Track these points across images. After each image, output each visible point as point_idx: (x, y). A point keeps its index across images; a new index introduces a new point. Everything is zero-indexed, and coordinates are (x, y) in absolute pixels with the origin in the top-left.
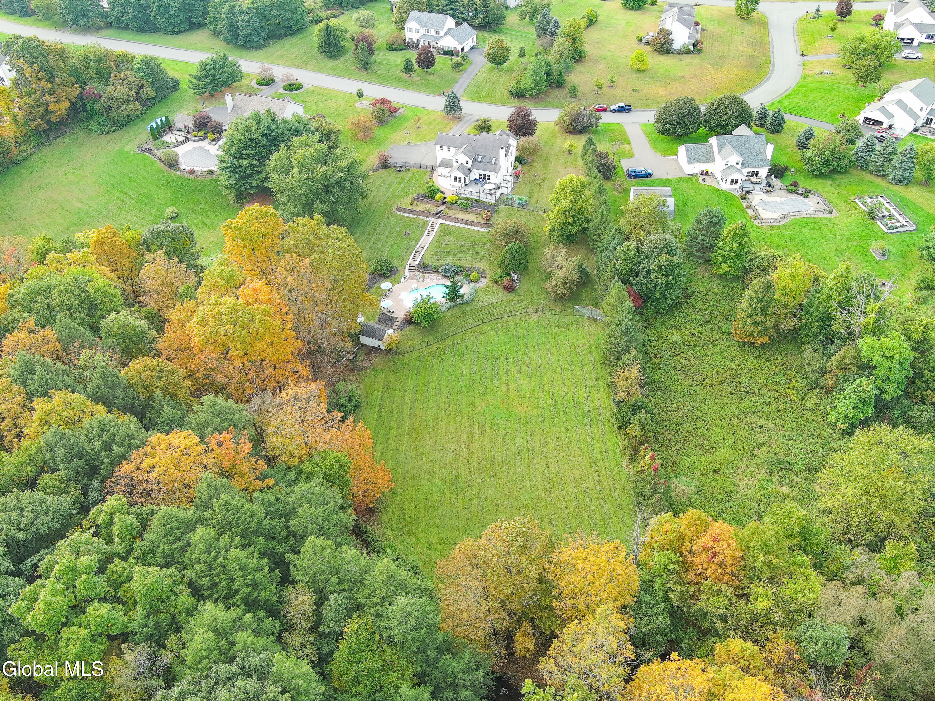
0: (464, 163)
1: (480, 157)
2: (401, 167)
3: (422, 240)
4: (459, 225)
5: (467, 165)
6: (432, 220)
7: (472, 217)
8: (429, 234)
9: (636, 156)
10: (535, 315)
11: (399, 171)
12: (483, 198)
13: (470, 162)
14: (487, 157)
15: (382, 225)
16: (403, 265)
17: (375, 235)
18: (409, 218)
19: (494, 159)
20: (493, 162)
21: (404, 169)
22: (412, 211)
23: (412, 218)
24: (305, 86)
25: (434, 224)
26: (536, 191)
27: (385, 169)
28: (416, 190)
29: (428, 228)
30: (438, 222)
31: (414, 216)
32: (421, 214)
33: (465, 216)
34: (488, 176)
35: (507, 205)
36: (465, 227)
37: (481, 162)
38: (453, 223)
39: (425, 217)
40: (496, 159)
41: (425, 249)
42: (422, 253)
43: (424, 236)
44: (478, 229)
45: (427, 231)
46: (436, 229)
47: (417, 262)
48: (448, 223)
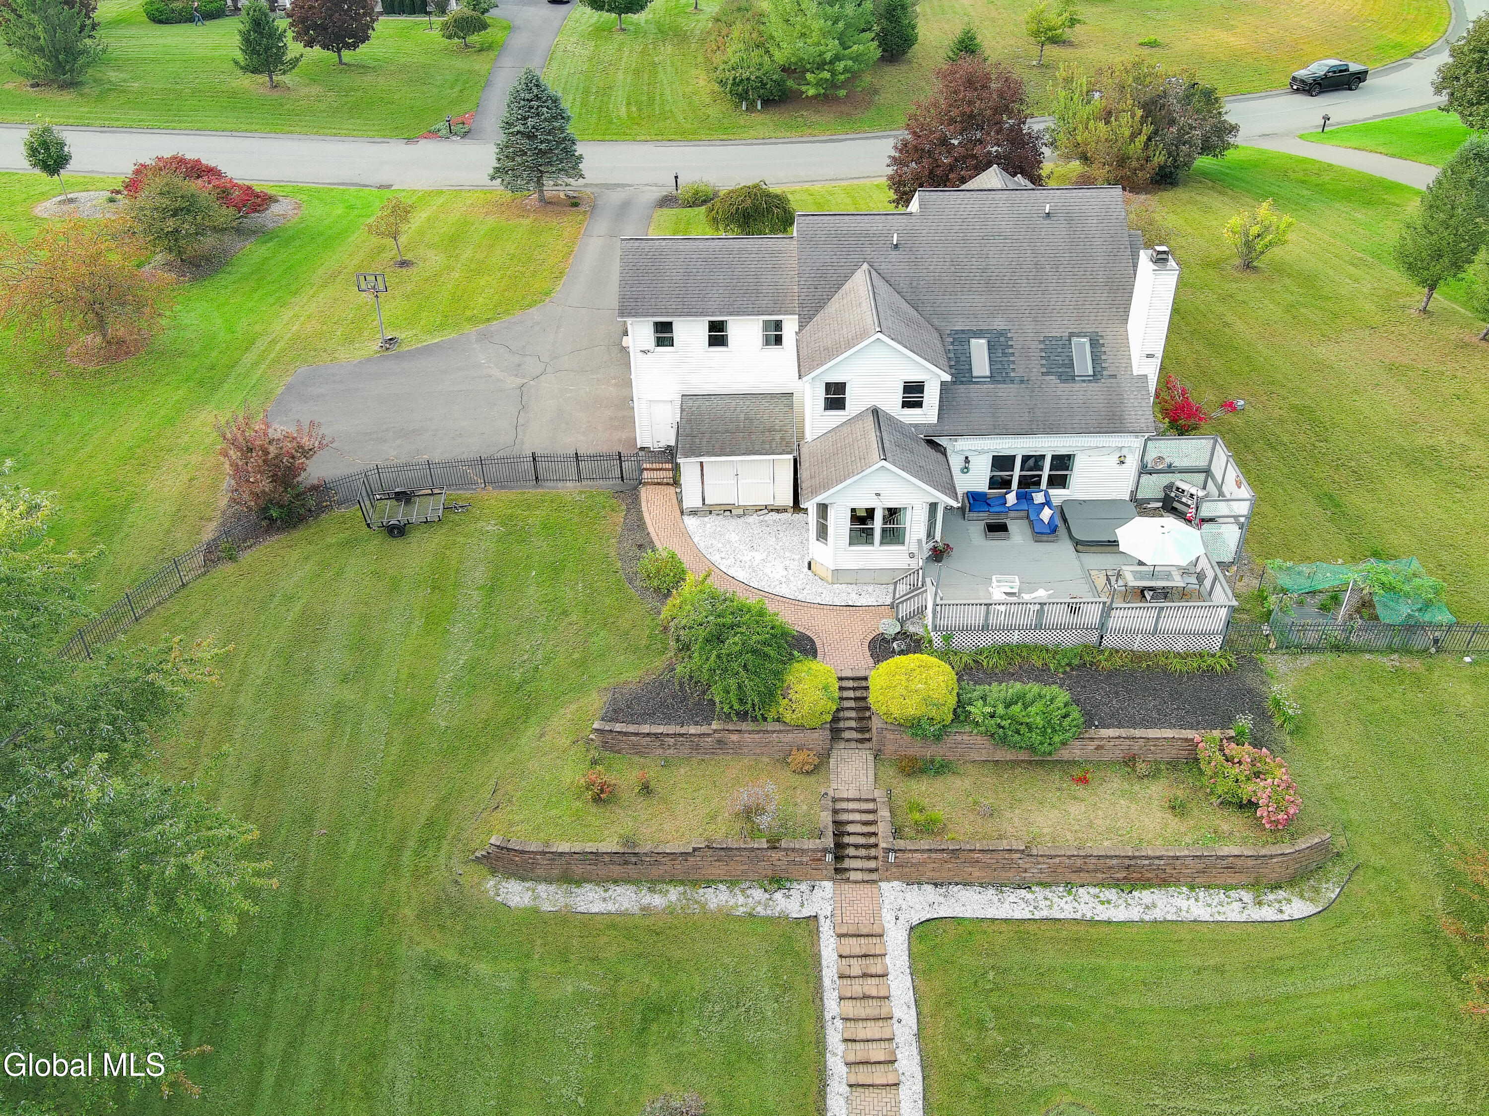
0: (892, 403)
1: (977, 346)
2: (404, 497)
5: (911, 416)
6: (817, 898)
7: (1134, 813)
8: (873, 1071)
11: (397, 531)
12: (1133, 631)
13: (933, 380)
14: (1027, 340)
19: (1082, 344)
20: (1084, 365)
21: (430, 508)
22: (631, 863)
23: (665, 927)
25: (864, 942)
26: (1358, 502)
27: (296, 534)
28: (582, 664)
29: (832, 1006)
30: (887, 917)
31: (657, 901)
32: (718, 870)
33: (1076, 810)
34: (1063, 462)
35: (1311, 649)
36: (1120, 914)
37: (999, 374)
38: (1011, 896)
39: (758, 894)
40: (1095, 343)
43: (837, 1104)
44: (1233, 913)
45: (834, 1039)
46: (901, 991)
48: (970, 902)
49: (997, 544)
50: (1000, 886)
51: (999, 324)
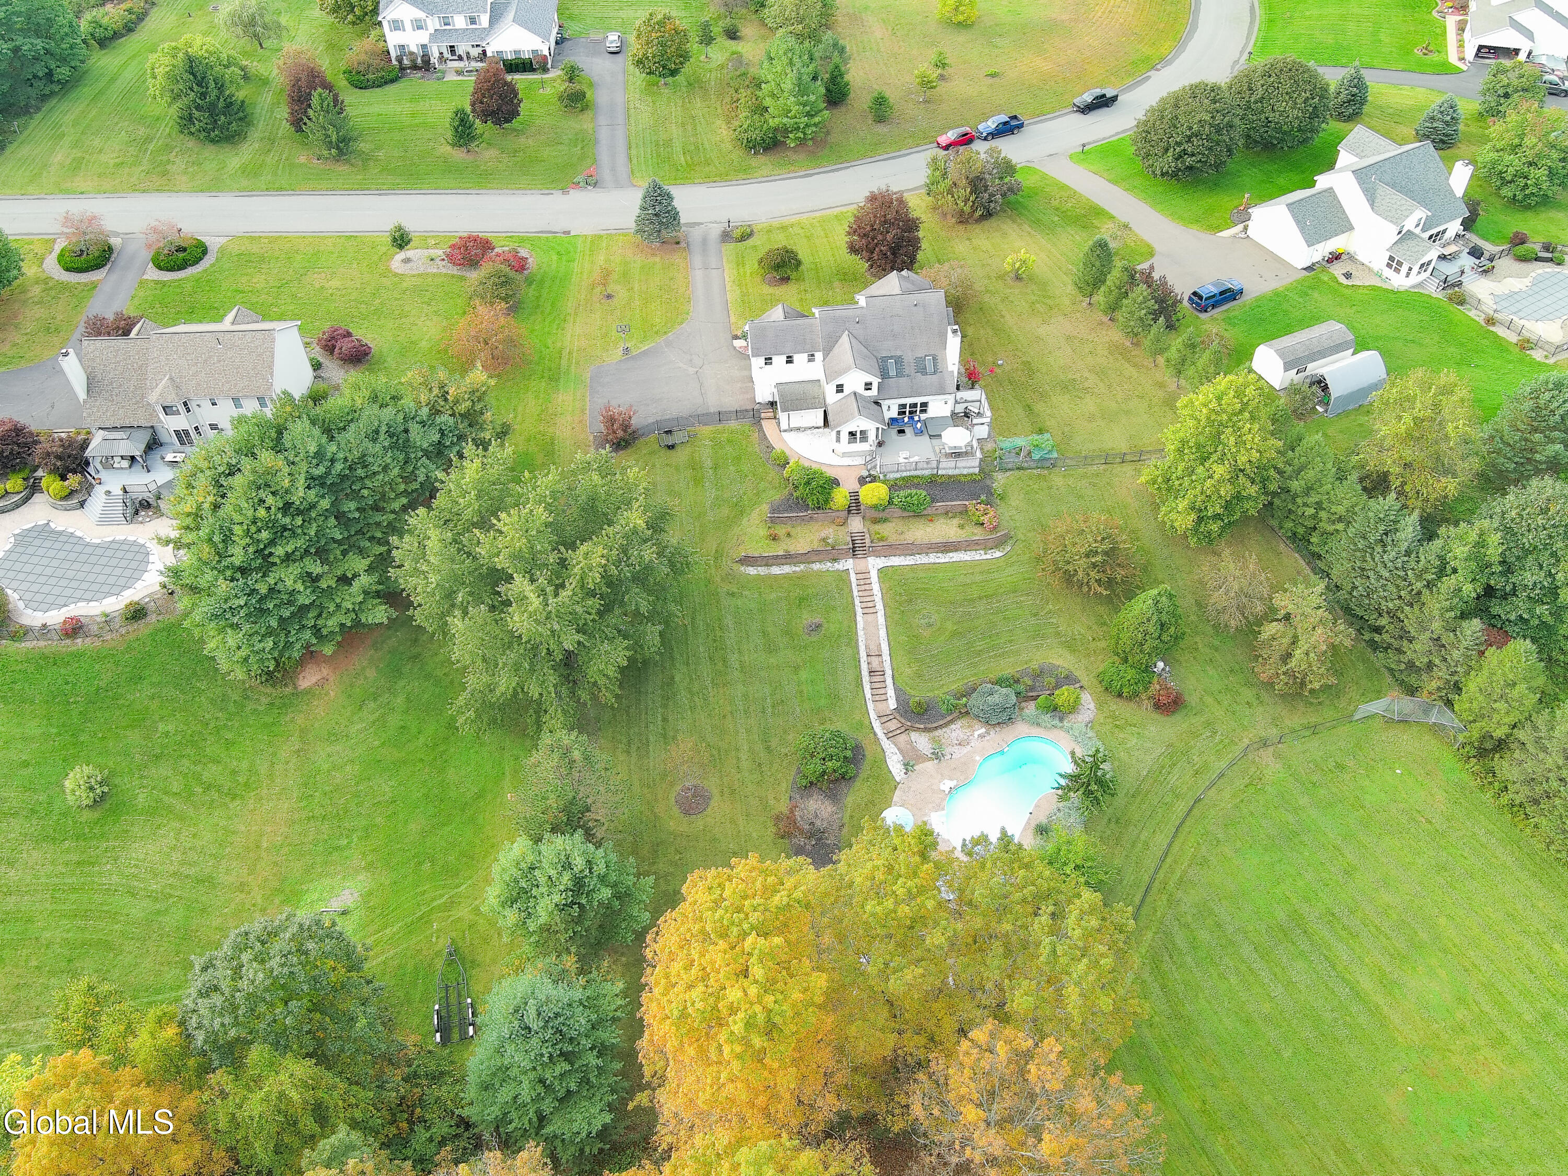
0: (861, 390)
1: (891, 363)
2: (669, 432)
3: (861, 633)
4: (925, 559)
5: (868, 393)
6: (848, 564)
7: (947, 530)
8: (869, 610)
9: (1160, 247)
10: (1267, 755)
11: (671, 447)
12: (948, 468)
13: (875, 381)
14: (909, 358)
15: (729, 621)
16: (861, 724)
17: (732, 658)
18: (785, 576)
19: (929, 360)
20: (930, 368)
21: (682, 437)
22: (788, 558)
23: (800, 577)
24: (213, 243)
25: (864, 575)
26: (1039, 407)
27: (629, 451)
28: (758, 494)
29: (855, 593)
30: (870, 567)
31: (797, 569)
32: (814, 558)
33: (929, 529)
34: (924, 405)
35: (1010, 470)
36: (943, 561)
37: (899, 374)
38: (908, 558)
39: (829, 564)
40: (934, 359)
41: (886, 657)
42: (889, 673)
43: (859, 618)
44: (977, 557)
45: (857, 602)
46: (876, 587)
47: (892, 704)
48: (896, 561)
49: (902, 438)
50: (905, 555)
51: (899, 353)
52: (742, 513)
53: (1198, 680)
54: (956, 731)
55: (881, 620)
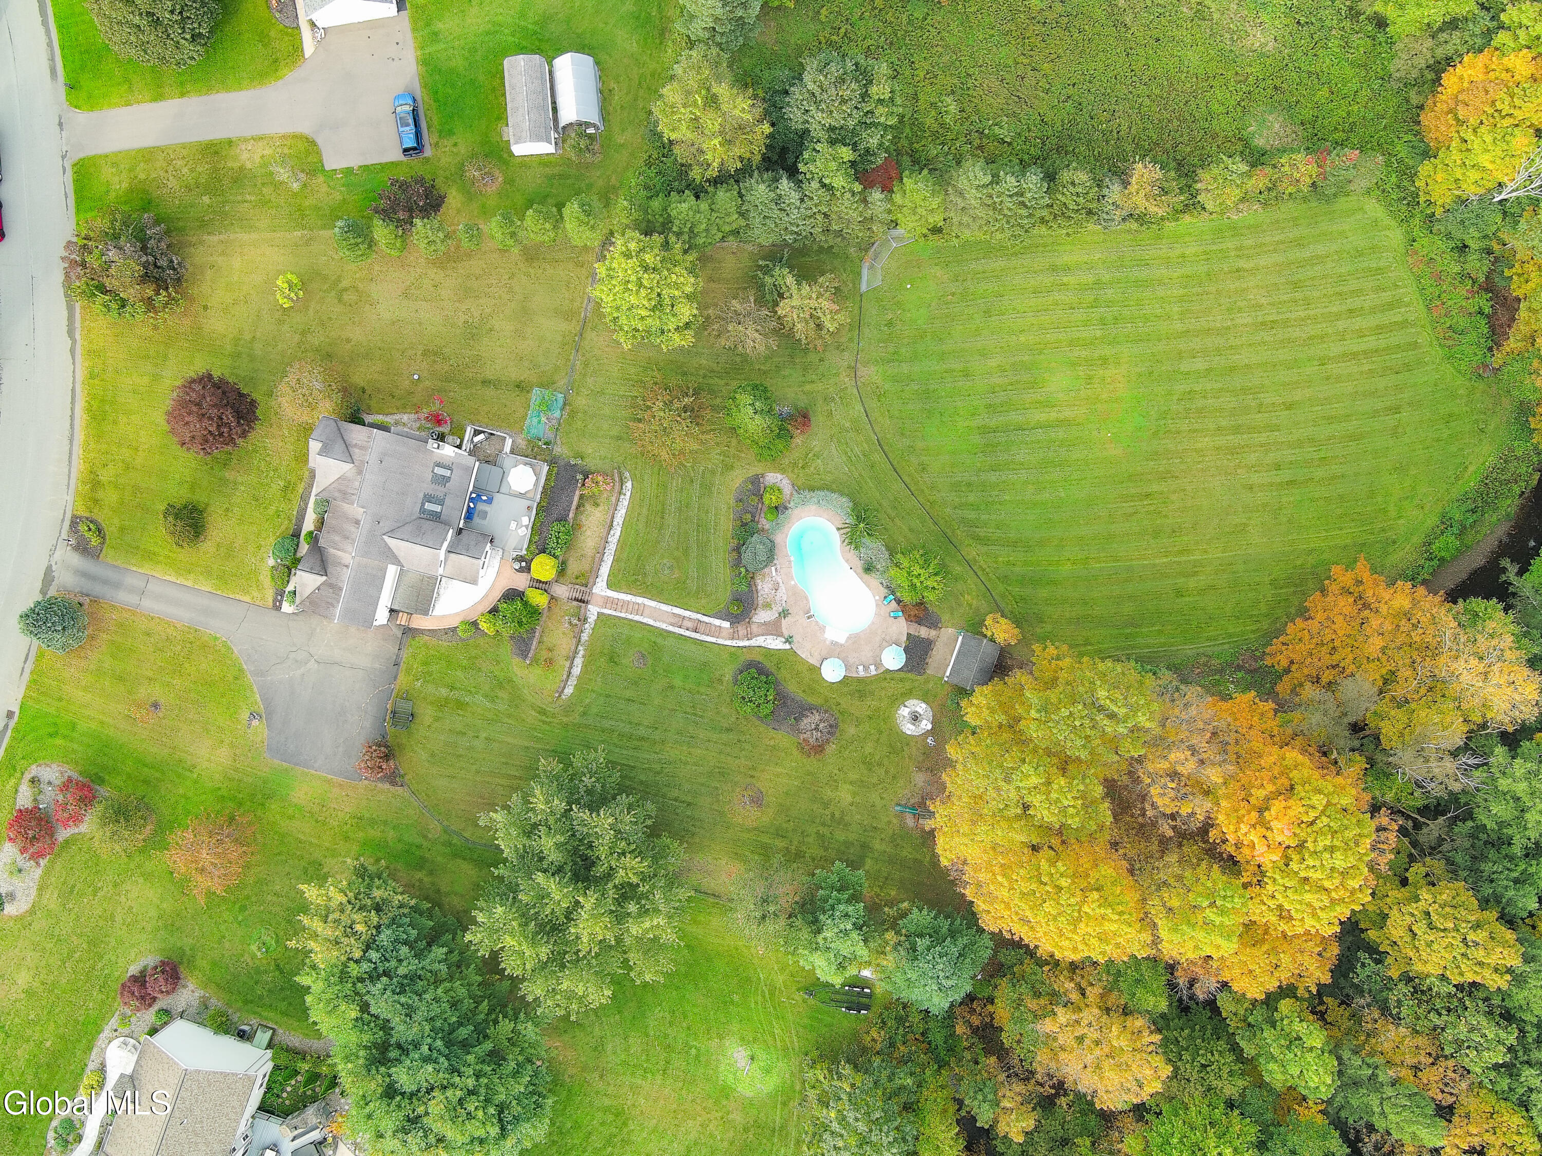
1: (428, 506)
2: (395, 713)
3: (657, 624)
4: (612, 547)
6: (593, 611)
7: (593, 518)
8: (639, 609)
9: (304, 128)
10: (862, 371)
14: (430, 489)
15: (606, 723)
16: (732, 655)
17: (642, 731)
18: (585, 666)
19: (438, 470)
20: (447, 473)
21: (402, 705)
22: (572, 658)
23: (587, 652)
25: (608, 602)
28: (498, 662)
29: (623, 615)
30: (603, 594)
31: (582, 653)
32: (578, 634)
33: (588, 533)
35: (554, 437)
36: (618, 533)
37: (441, 502)
38: (605, 558)
39: (587, 626)
40: (438, 465)
41: (687, 614)
42: (699, 617)
43: (645, 620)
44: (626, 503)
45: (630, 617)
46: (622, 596)
47: (726, 624)
48: (605, 570)
49: (489, 517)
50: (602, 560)
51: (421, 495)
52: (510, 681)
53: (789, 387)
54: (764, 587)
55: (653, 604)
